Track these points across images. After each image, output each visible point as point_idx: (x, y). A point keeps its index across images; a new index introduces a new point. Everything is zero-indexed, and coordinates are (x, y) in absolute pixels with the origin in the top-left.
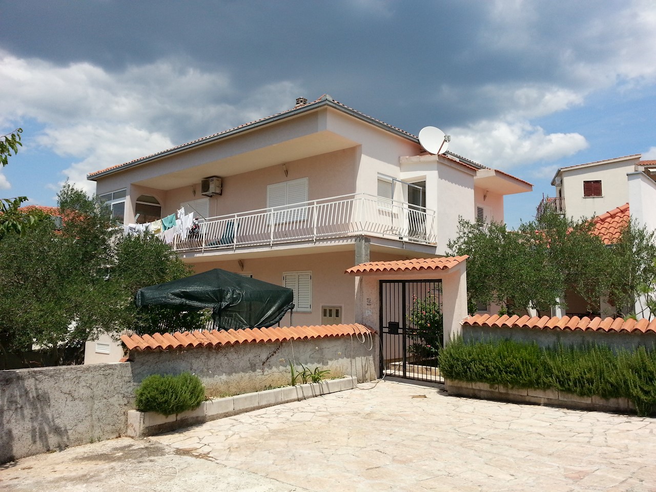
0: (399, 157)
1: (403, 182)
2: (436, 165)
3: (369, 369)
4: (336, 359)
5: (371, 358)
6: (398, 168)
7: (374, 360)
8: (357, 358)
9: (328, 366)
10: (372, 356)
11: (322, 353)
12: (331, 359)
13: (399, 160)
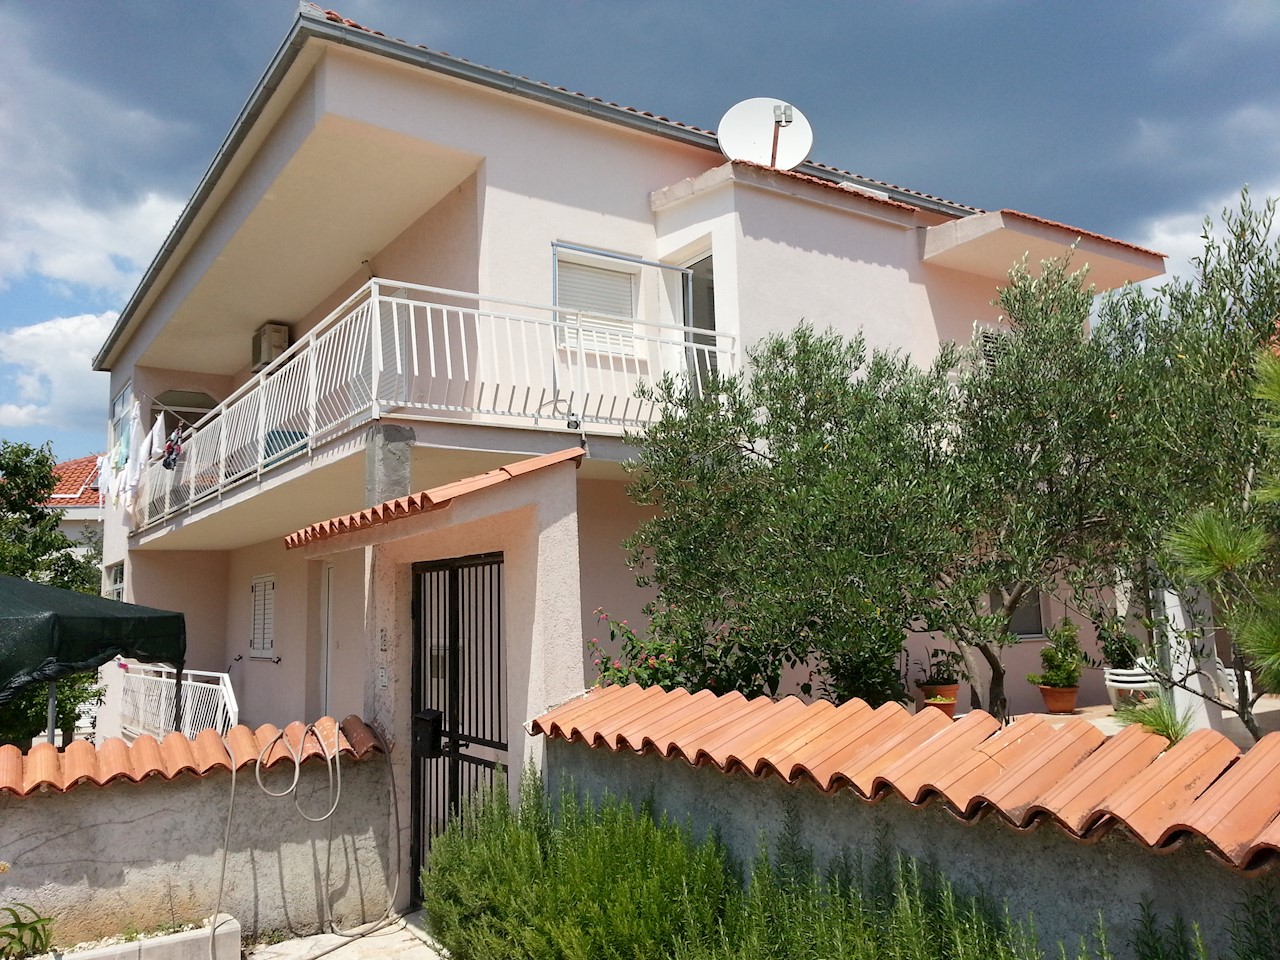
0: (649, 195)
1: (664, 266)
2: (730, 196)
3: (354, 880)
4: (167, 860)
5: (367, 842)
6: (651, 228)
7: (383, 845)
8: (288, 849)
9: (123, 889)
10: (371, 833)
11: (92, 841)
12: (138, 863)
13: (649, 203)
